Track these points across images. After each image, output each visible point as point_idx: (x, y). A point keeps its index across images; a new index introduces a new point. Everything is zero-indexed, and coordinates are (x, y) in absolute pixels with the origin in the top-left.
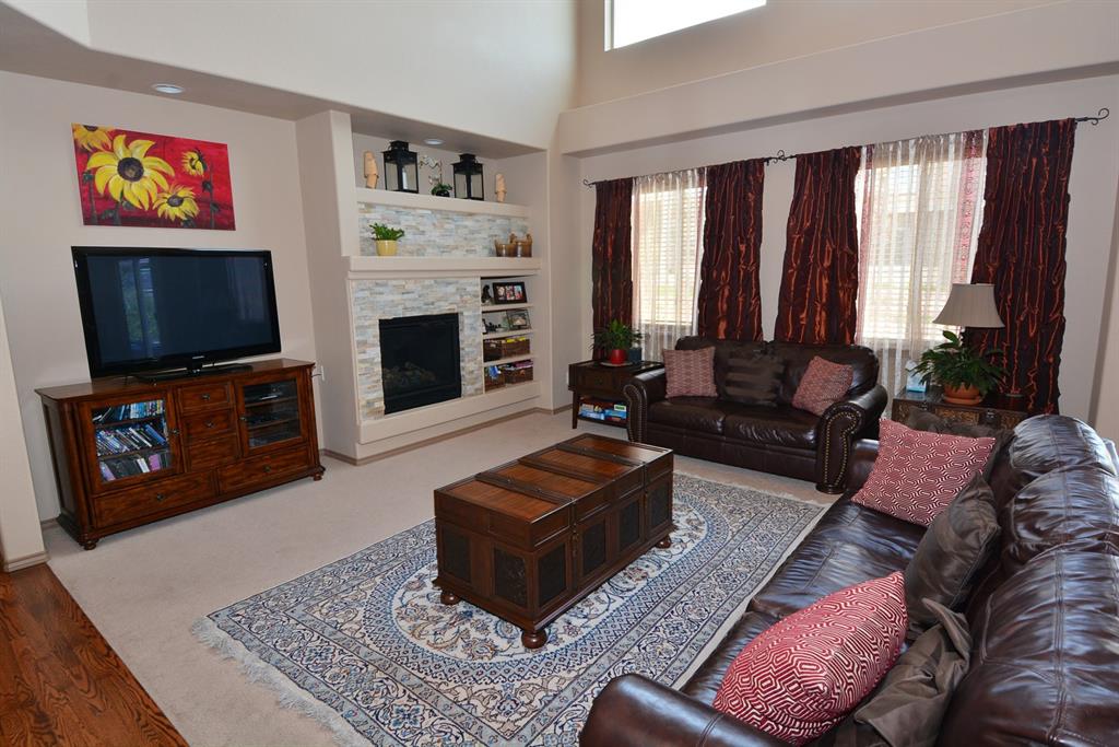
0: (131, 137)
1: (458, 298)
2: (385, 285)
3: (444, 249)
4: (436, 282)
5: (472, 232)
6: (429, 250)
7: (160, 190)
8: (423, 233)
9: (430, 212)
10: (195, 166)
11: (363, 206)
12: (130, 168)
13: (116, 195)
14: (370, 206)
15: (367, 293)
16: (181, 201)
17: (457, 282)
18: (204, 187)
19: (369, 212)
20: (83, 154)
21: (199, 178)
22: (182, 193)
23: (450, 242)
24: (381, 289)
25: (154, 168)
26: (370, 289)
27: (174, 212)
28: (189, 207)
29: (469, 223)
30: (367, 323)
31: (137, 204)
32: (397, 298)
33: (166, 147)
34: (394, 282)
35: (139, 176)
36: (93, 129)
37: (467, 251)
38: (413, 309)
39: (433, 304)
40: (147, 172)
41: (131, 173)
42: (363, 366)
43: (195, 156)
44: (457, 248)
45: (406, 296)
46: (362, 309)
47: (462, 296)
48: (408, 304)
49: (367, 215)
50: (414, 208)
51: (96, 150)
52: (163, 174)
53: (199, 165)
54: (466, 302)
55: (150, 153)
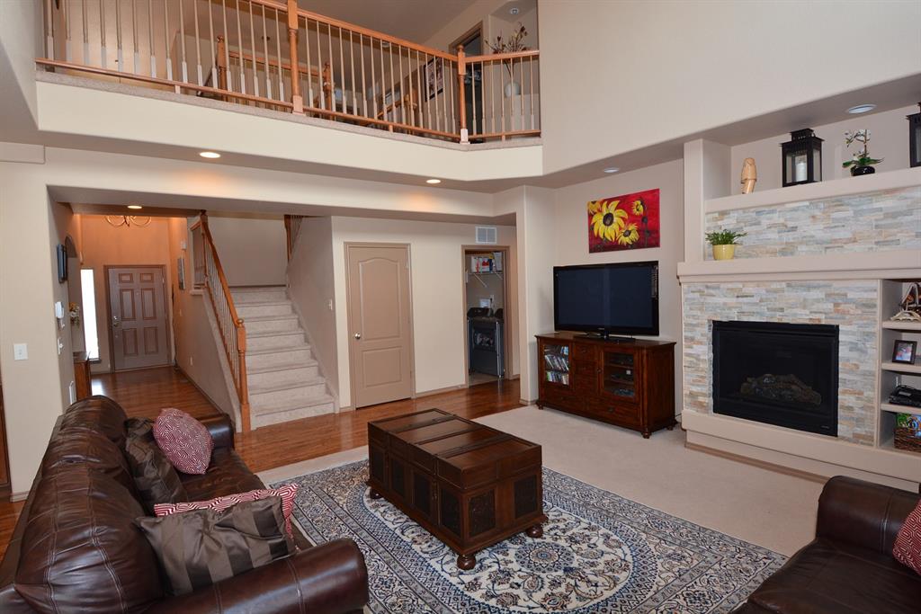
0: (610, 201)
1: (831, 306)
2: (718, 288)
3: (829, 245)
4: (789, 285)
5: (894, 215)
6: (803, 248)
7: (620, 229)
8: (794, 229)
9: (807, 203)
10: (638, 208)
11: (717, 215)
12: (608, 219)
13: (601, 236)
14: (723, 214)
15: (697, 295)
16: (630, 233)
17: (830, 286)
18: (643, 221)
19: (722, 220)
20: (591, 216)
21: (641, 216)
22: (632, 227)
23: (843, 234)
24: (712, 291)
25: (618, 215)
26: (699, 291)
27: (626, 240)
28: (634, 236)
29: (888, 203)
30: (695, 322)
31: (609, 239)
32: (731, 300)
33: (625, 202)
34: (730, 286)
35: (611, 222)
36: (594, 203)
37: (877, 243)
38: (753, 314)
39: (782, 310)
40: (615, 219)
41: (608, 222)
42: (688, 359)
43: (639, 202)
44: (855, 241)
45: (740, 299)
46: (691, 309)
47: (836, 305)
48: (745, 308)
49: (719, 223)
50: (783, 204)
51: (595, 213)
52: (623, 218)
53: (641, 208)
54: (844, 313)
55: (617, 208)
